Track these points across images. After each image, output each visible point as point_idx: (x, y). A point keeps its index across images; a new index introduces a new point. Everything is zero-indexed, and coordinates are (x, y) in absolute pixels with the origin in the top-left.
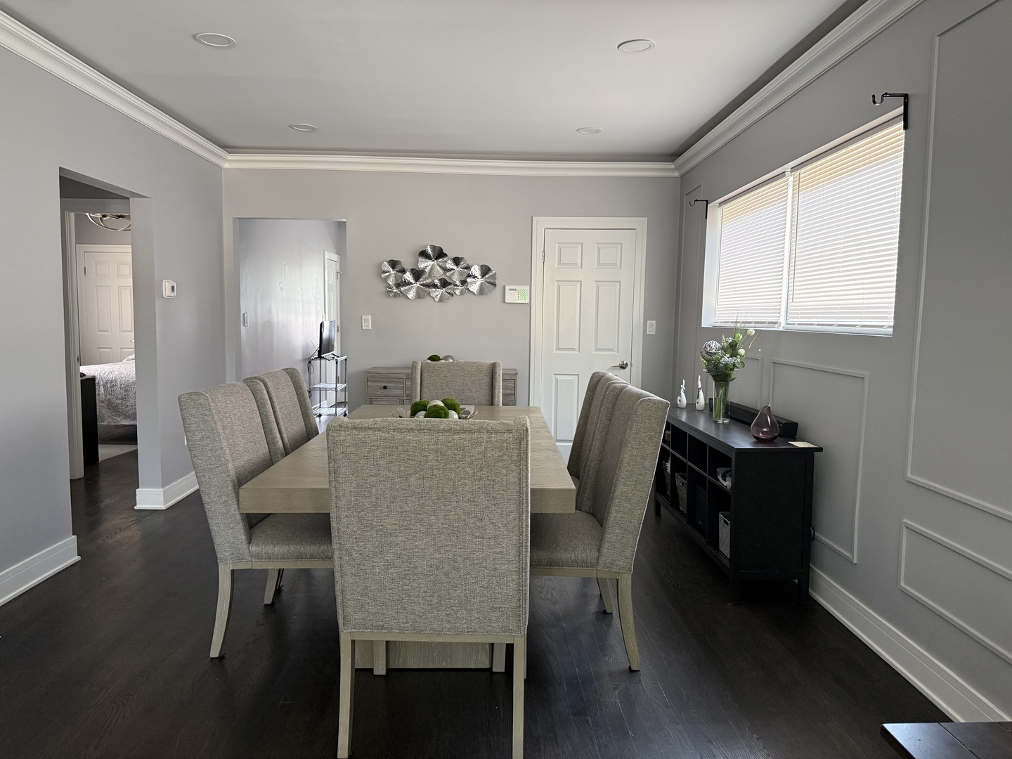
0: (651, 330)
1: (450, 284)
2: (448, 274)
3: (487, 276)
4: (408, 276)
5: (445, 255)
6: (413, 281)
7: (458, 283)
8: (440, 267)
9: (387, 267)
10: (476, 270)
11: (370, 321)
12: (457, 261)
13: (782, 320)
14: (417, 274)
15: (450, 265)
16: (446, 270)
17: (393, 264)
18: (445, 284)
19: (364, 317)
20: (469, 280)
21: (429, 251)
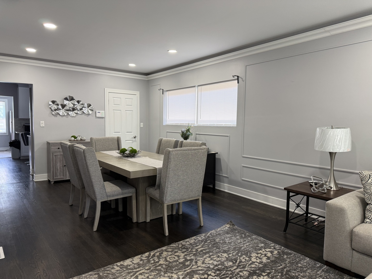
0: (142, 126)
1: (76, 110)
2: (75, 106)
3: (89, 107)
4: (60, 107)
5: (74, 99)
6: (62, 109)
7: (79, 110)
8: (72, 104)
9: (51, 103)
10: (86, 105)
11: (44, 123)
12: (78, 102)
13: (196, 123)
14: (63, 106)
15: (76, 103)
16: (74, 105)
17: (53, 102)
18: (74, 110)
19: (41, 122)
20: (83, 108)
21: (68, 98)
